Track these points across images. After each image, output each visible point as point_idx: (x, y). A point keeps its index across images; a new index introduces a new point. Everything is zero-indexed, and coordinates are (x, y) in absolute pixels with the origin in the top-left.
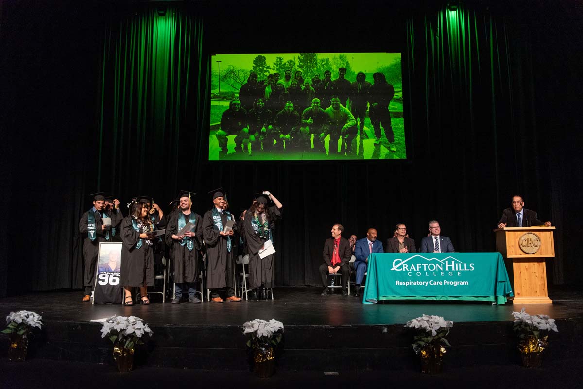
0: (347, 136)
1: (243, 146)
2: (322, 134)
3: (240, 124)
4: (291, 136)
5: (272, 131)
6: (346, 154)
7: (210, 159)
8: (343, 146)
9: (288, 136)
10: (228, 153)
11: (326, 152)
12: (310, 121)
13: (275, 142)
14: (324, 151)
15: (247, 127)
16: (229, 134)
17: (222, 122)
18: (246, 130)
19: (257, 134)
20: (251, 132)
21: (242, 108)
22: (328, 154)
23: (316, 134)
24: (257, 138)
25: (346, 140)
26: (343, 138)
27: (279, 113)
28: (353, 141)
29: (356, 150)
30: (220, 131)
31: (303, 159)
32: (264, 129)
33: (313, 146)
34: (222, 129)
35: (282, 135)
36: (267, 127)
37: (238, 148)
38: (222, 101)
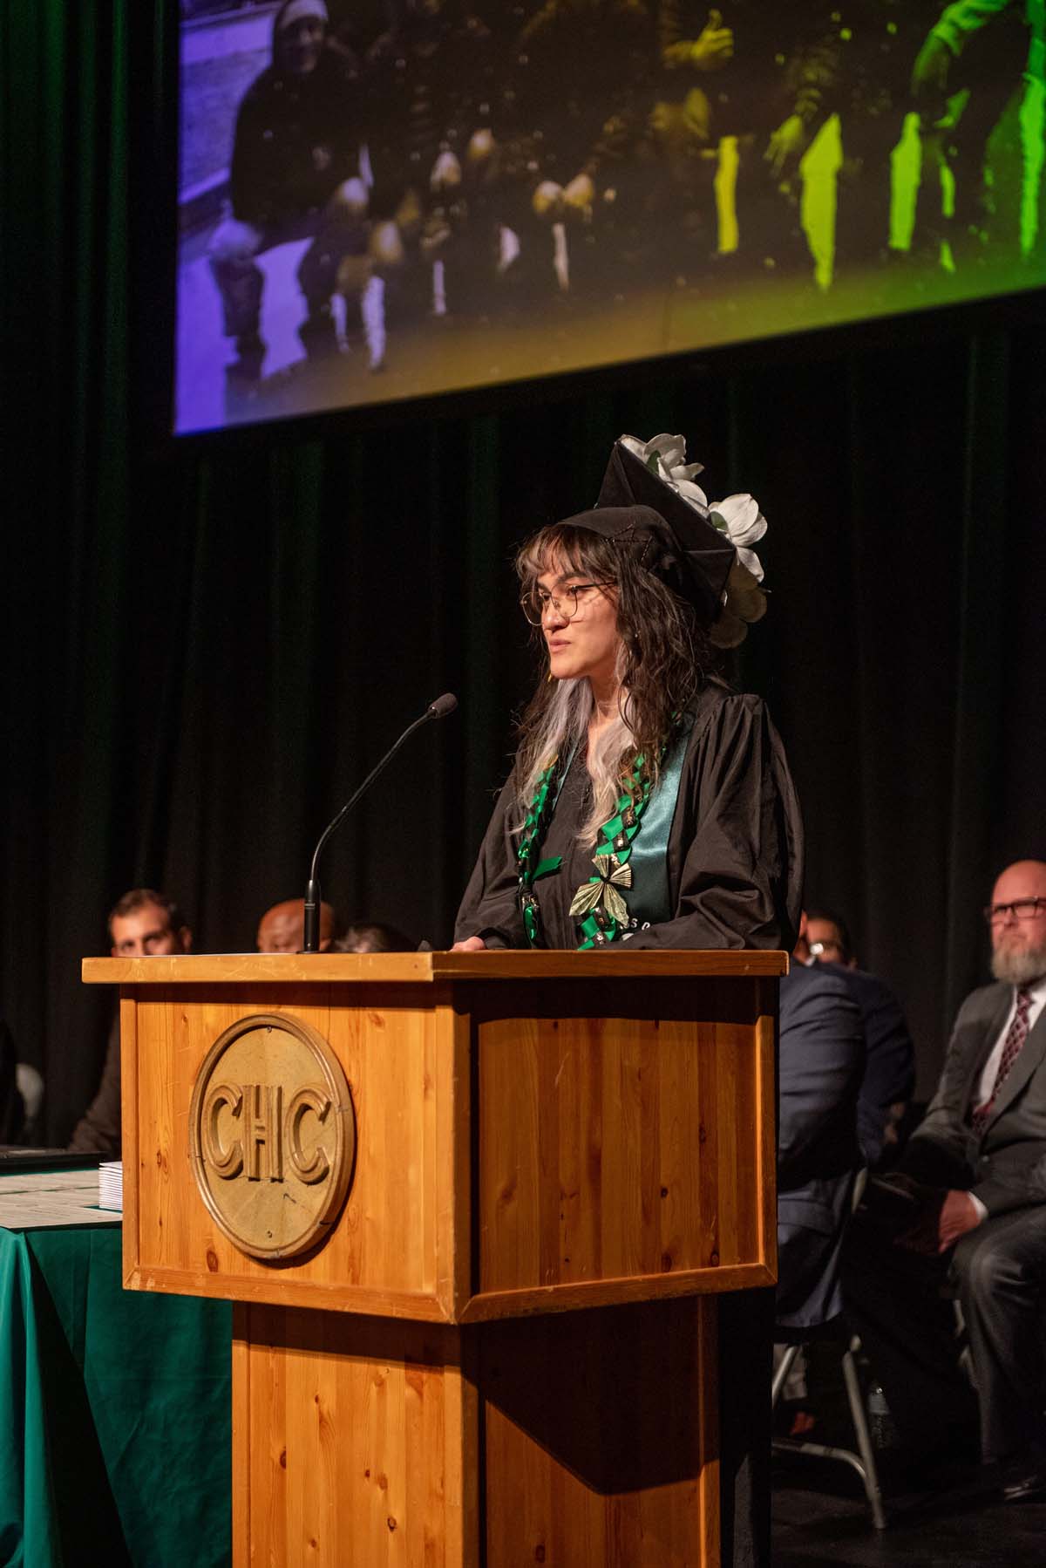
0: (957, 103)
1: (338, 307)
2: (791, 129)
3: (322, 155)
4: (599, 186)
5: (492, 173)
6: (947, 261)
7: (187, 422)
8: (928, 192)
9: (579, 189)
10: (270, 367)
11: (810, 263)
12: (712, 40)
13: (510, 246)
14: (798, 258)
15: (355, 173)
16: (273, 237)
17: (238, 164)
18: (354, 192)
19: (410, 212)
20: (381, 206)
21: (332, 43)
22: (824, 275)
23: (749, 139)
24: (410, 241)
25: (950, 137)
26: (925, 133)
27: (527, 31)
28: (995, 141)
29: (1017, 213)
30: (231, 234)
31: (675, 345)
32: (446, 167)
33: (729, 238)
34: (240, 216)
35: (548, 192)
36: (461, 150)
37: (316, 331)
38: (230, 21)
